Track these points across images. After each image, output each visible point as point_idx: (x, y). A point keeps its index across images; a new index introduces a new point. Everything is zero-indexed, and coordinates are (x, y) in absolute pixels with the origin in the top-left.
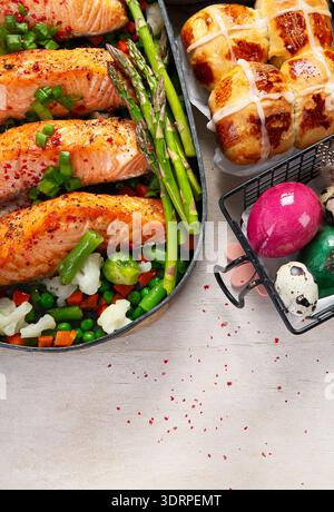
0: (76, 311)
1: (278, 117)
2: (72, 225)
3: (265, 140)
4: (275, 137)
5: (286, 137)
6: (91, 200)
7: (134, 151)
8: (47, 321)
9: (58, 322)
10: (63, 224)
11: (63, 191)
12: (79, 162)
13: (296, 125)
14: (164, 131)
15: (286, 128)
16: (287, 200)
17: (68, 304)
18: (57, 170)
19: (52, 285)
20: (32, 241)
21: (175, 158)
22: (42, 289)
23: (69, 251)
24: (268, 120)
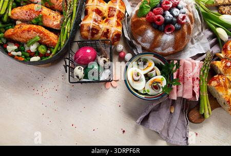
0: (28, 54)
1: (96, 29)
2: (34, 32)
3: (90, 34)
4: (93, 34)
5: (96, 36)
6: (43, 29)
7: (59, 23)
8: (20, 53)
9: (22, 55)
10: (32, 31)
11: (37, 24)
12: (44, 19)
13: (100, 34)
14: (67, 21)
15: (97, 34)
16: (88, 51)
17: (27, 52)
18: (38, 18)
19: (25, 45)
20: (23, 32)
21: (66, 28)
22: (23, 46)
23: (31, 39)
24: (93, 29)
